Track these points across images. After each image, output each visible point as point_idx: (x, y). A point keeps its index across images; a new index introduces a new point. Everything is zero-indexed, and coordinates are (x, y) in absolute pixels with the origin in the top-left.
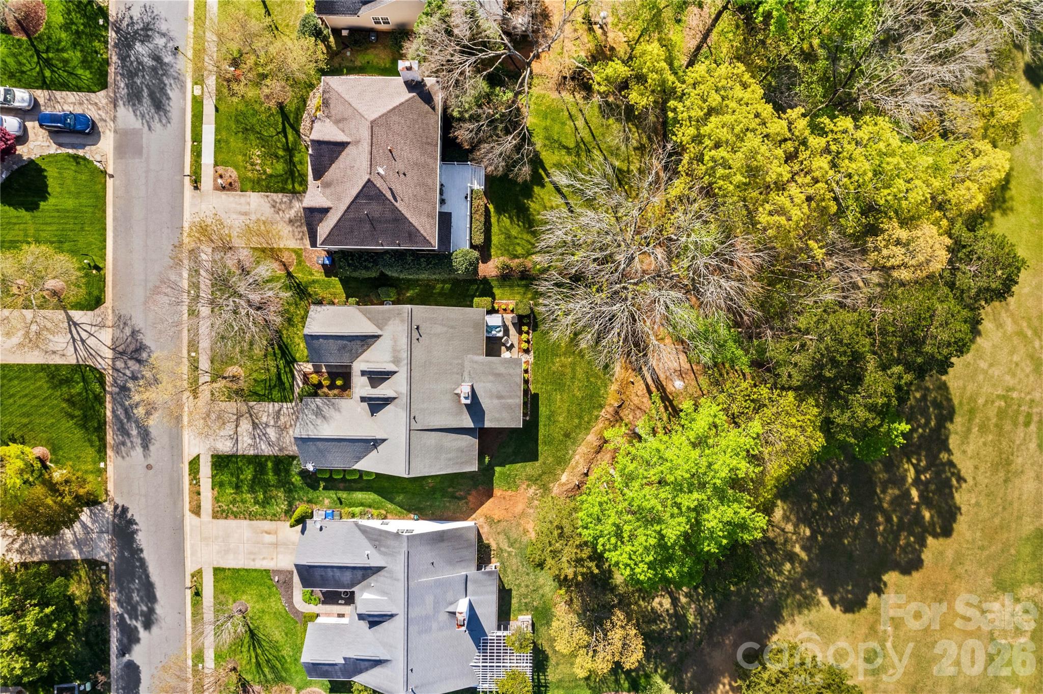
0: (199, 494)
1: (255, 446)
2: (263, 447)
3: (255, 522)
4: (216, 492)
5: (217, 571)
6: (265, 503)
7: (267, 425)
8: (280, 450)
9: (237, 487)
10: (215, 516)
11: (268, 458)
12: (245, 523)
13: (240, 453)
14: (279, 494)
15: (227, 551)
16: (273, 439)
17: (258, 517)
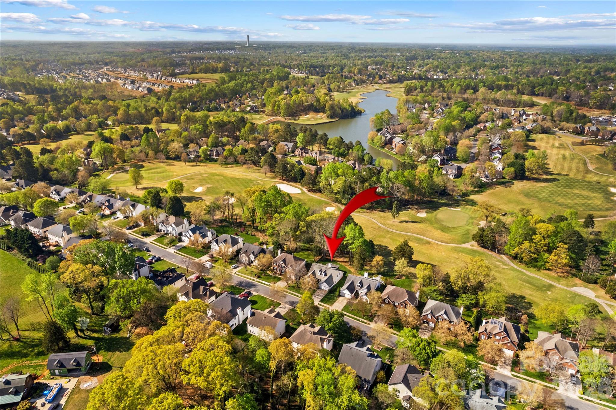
2: (323, 296)
6: (333, 299)
7: (319, 294)
8: (324, 294)
11: (325, 296)
16: (322, 294)
17: (335, 301)
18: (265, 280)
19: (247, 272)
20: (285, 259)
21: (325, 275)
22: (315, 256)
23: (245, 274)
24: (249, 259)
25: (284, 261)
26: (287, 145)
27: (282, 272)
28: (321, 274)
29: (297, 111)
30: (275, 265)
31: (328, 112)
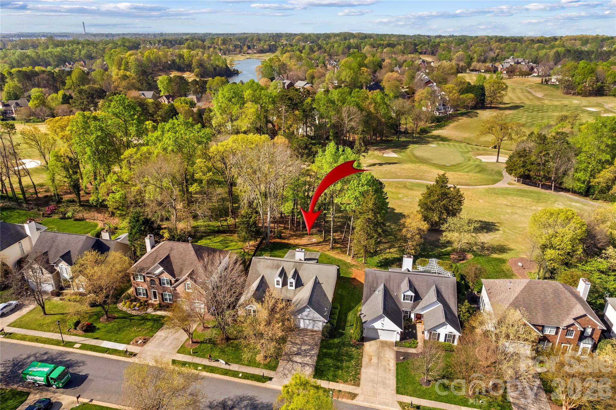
0: (340, 391)
1: (311, 357)
2: (313, 352)
3: (363, 365)
4: (340, 381)
5: (398, 392)
6: (351, 357)
7: (300, 349)
8: (317, 345)
9: (338, 368)
10: (358, 385)
11: (320, 351)
12: (363, 370)
13: (314, 364)
14: (345, 349)
15: (384, 384)
16: (309, 347)
17: (359, 362)
18: (109, 336)
19: (49, 319)
20: (168, 257)
21: (299, 284)
22: (245, 240)
23: (40, 327)
24: (57, 276)
25: (167, 263)
26: (143, 94)
27: (163, 299)
28: (285, 284)
29: (153, 71)
30: (140, 280)
31: (197, 70)
